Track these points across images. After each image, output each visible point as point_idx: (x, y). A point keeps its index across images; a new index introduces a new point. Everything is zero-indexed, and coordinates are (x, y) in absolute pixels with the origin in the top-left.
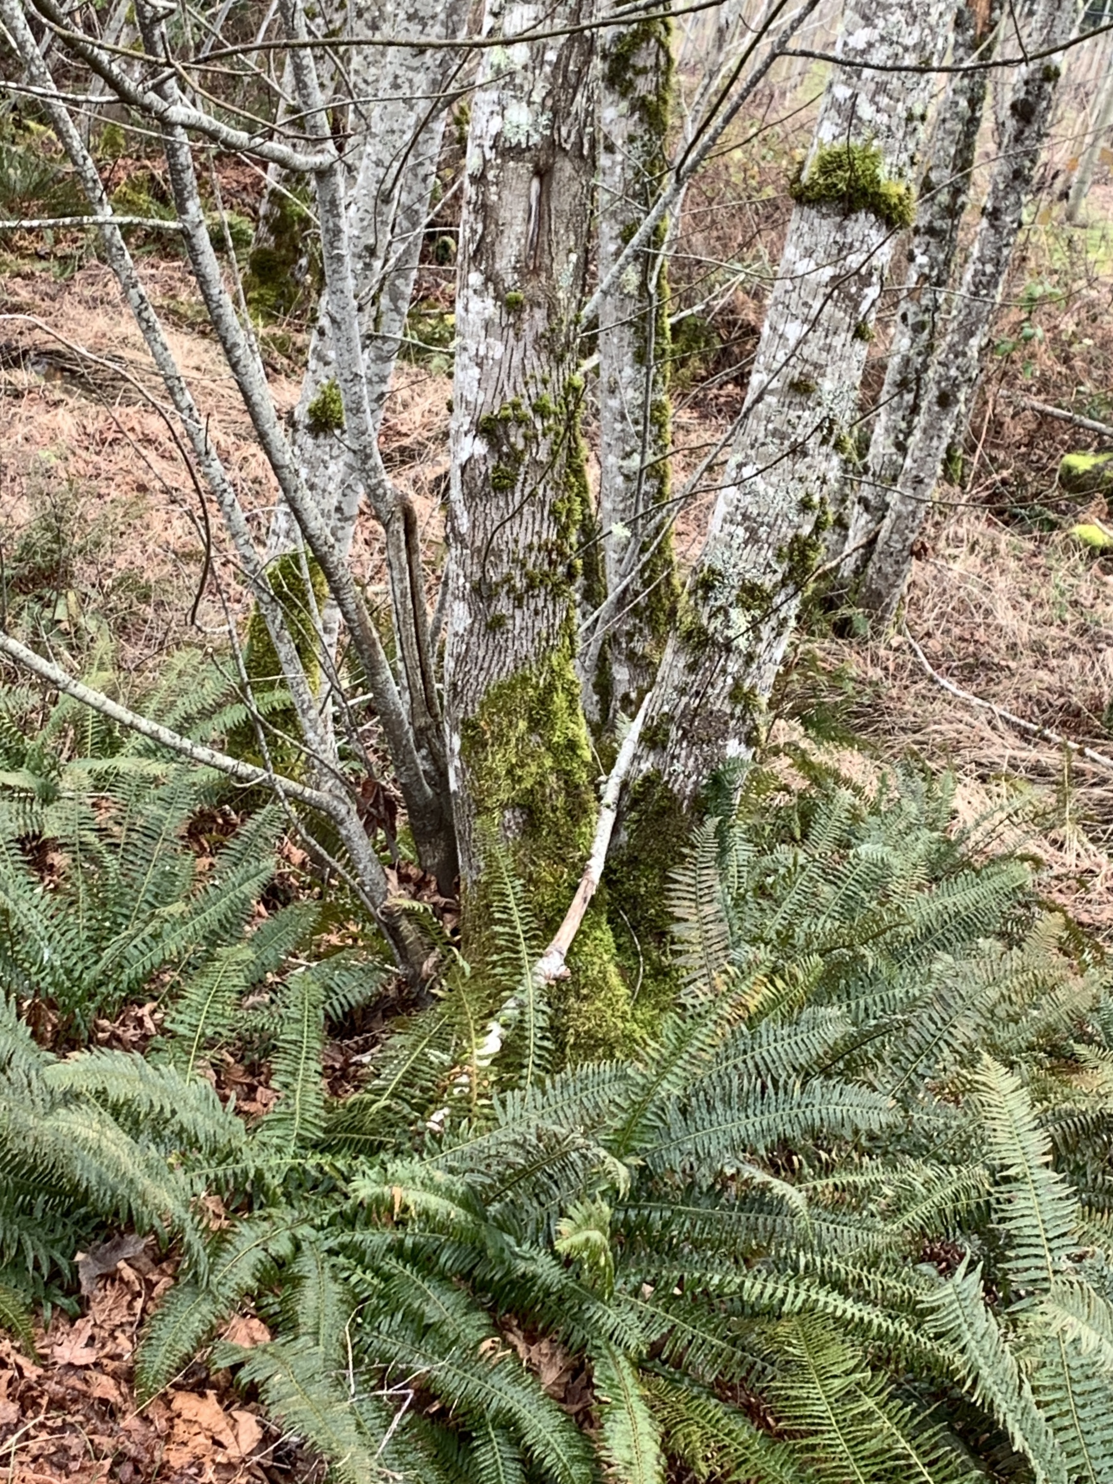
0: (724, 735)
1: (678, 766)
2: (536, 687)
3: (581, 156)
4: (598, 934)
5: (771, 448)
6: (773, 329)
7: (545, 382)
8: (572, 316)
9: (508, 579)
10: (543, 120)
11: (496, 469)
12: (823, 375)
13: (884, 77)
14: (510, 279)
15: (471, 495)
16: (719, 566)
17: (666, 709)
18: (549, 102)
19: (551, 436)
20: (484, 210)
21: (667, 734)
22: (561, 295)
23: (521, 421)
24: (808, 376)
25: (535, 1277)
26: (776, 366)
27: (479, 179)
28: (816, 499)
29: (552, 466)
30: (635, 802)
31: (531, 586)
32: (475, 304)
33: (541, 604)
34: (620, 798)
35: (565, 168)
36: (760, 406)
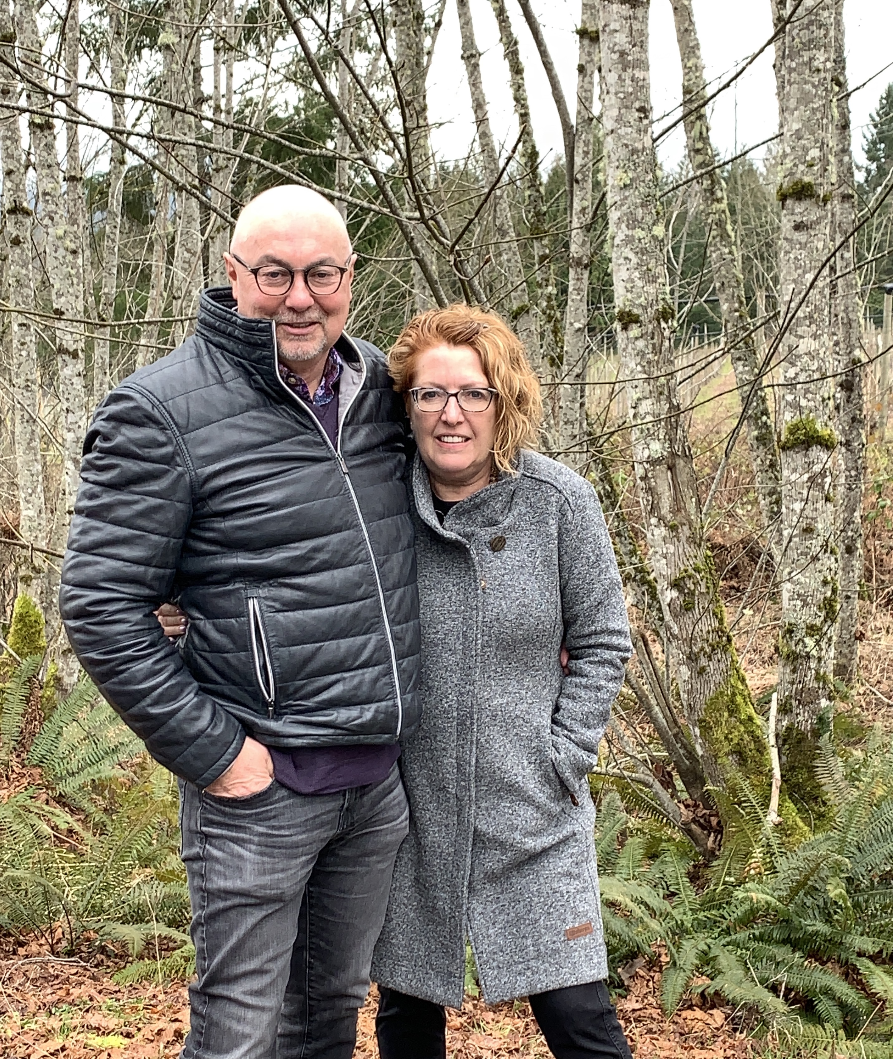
0: (818, 698)
1: (800, 718)
2: (727, 695)
3: (686, 456)
4: (787, 804)
5: (802, 561)
6: (787, 508)
7: (696, 557)
8: (699, 526)
9: (702, 649)
10: (667, 445)
11: (684, 601)
12: (817, 522)
13: (807, 386)
14: (669, 516)
15: (676, 616)
16: (793, 621)
17: (787, 693)
18: (667, 437)
19: (705, 580)
20: (650, 490)
21: (791, 705)
22: (692, 517)
23: (690, 577)
24: (810, 524)
25: (817, 932)
26: (794, 524)
27: (644, 478)
28: (829, 579)
29: (708, 593)
30: (785, 741)
31: (713, 650)
32: (657, 532)
33: (720, 657)
34: (777, 742)
35: (681, 463)
36: (791, 544)
